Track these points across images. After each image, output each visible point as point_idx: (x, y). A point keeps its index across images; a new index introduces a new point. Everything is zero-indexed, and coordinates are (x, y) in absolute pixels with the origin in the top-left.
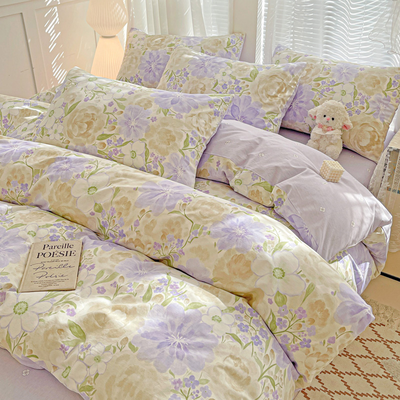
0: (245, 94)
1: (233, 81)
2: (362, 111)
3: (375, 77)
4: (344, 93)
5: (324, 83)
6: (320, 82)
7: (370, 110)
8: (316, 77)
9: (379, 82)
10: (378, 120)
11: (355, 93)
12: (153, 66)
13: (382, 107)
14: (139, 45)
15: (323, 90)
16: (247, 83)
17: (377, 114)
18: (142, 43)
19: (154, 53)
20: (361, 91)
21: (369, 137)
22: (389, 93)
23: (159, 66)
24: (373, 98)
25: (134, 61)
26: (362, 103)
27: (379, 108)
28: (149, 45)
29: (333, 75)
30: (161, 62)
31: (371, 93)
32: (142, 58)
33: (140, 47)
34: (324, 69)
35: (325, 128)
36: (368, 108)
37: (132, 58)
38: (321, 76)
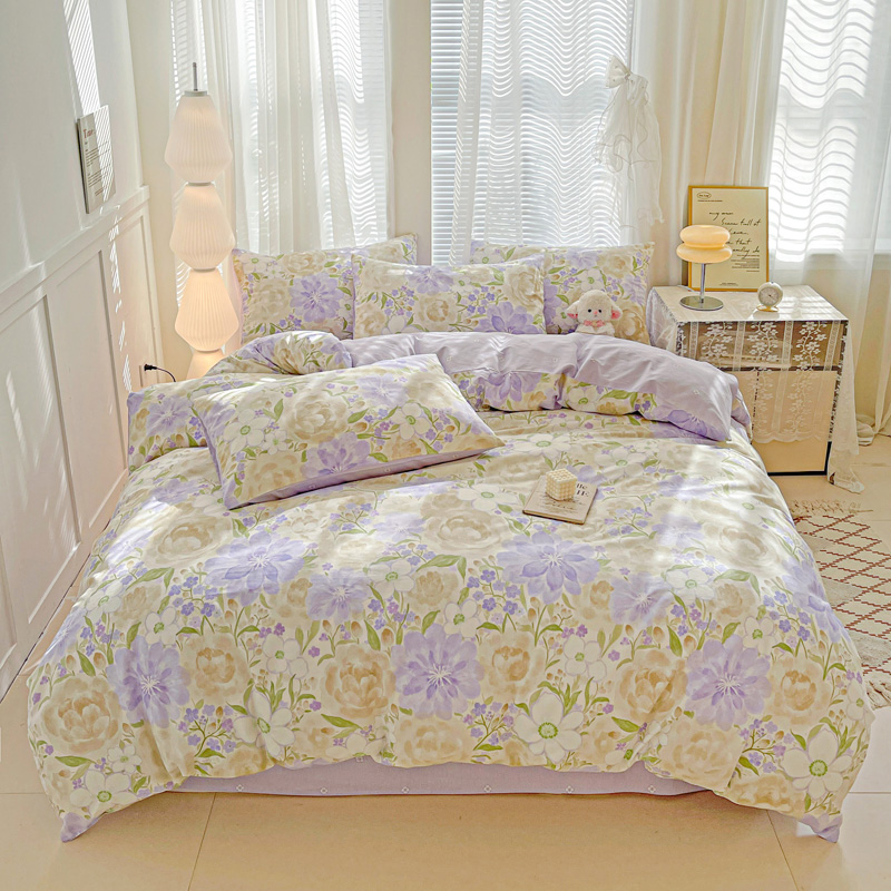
0: (501, 301)
1: (480, 289)
2: (619, 296)
3: (617, 258)
4: (591, 280)
5: (563, 273)
6: (558, 273)
7: (626, 295)
8: (550, 268)
9: (623, 263)
10: (637, 304)
11: (604, 278)
12: (315, 298)
13: (636, 289)
14: (274, 272)
15: (566, 283)
16: (497, 288)
17: (633, 298)
18: (278, 268)
19: (309, 280)
20: (610, 275)
21: (633, 324)
22: (637, 273)
23: (325, 297)
24: (624, 281)
25: (279, 296)
26: (616, 288)
27: (632, 290)
28: (291, 270)
29: (570, 263)
30: (327, 289)
31: (621, 276)
32: (291, 291)
33: (278, 276)
34: (555, 257)
35: (594, 324)
36: (623, 292)
37: (272, 292)
38: (556, 266)
